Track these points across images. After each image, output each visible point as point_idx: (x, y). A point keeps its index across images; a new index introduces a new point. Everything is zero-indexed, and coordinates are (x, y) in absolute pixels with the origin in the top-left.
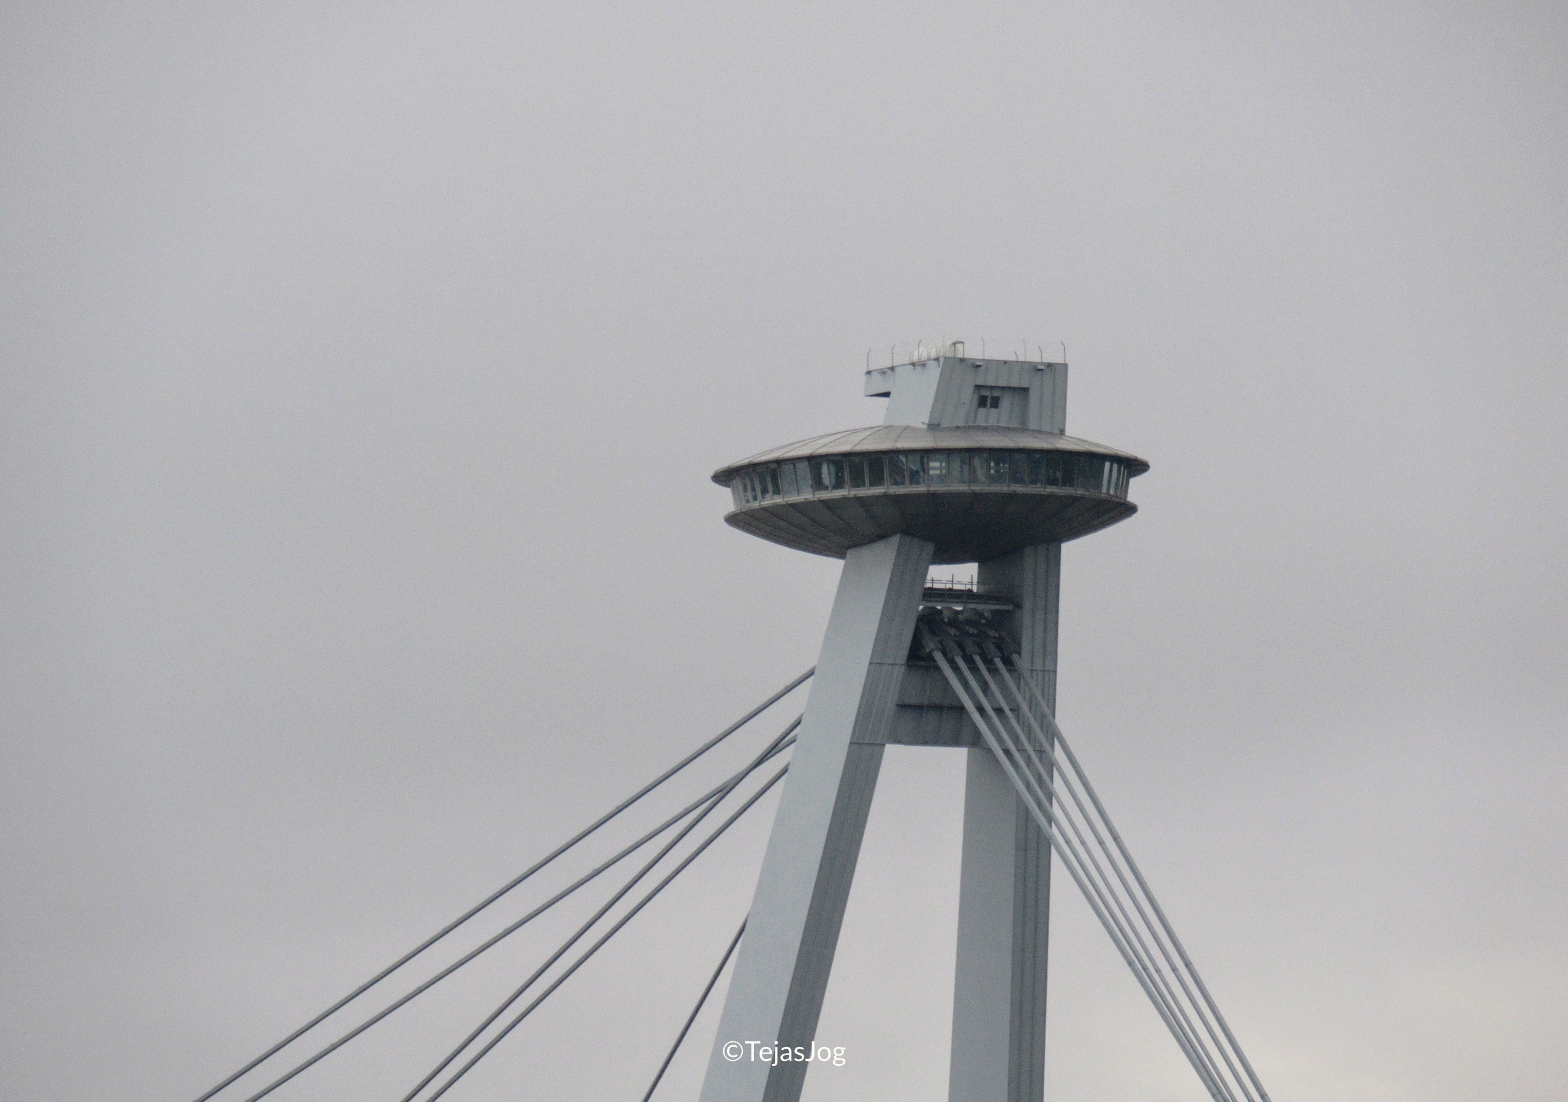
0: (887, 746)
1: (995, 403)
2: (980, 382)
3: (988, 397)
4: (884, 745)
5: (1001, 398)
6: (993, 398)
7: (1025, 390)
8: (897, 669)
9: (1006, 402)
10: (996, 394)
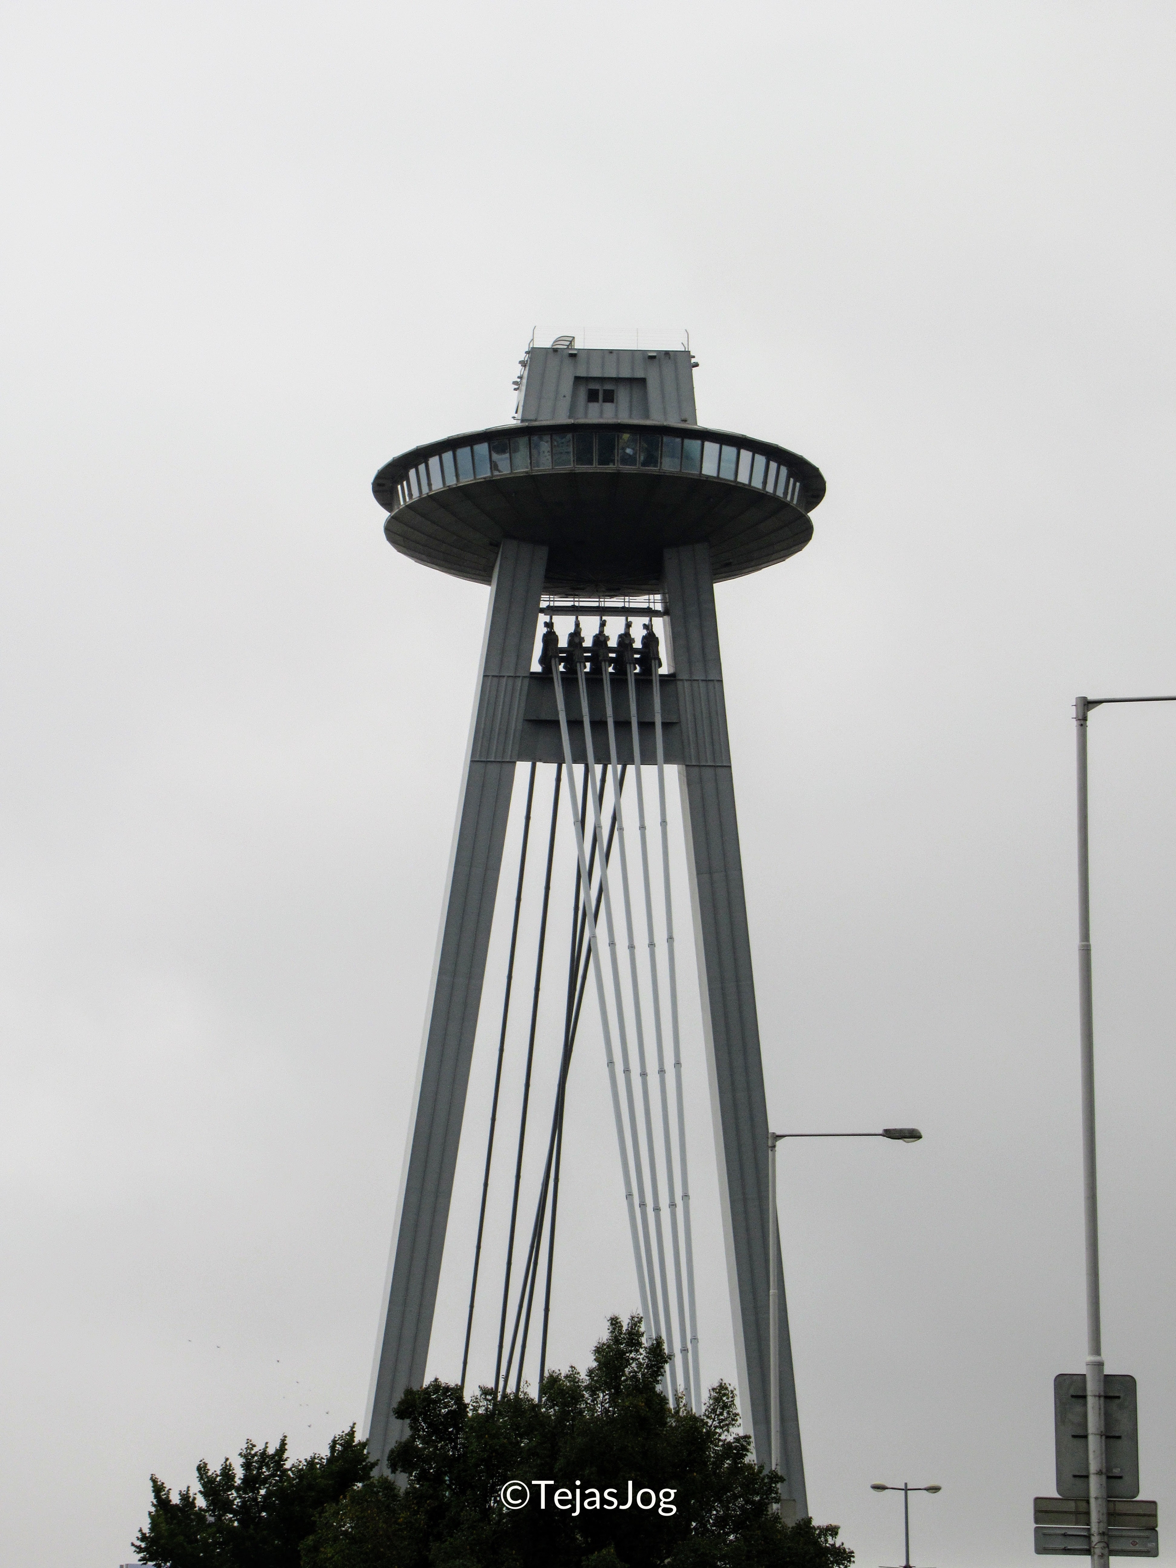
0: (518, 763)
1: (609, 397)
2: (582, 373)
3: (598, 390)
4: (515, 762)
5: (615, 391)
6: (605, 391)
7: (643, 381)
8: (519, 682)
9: (622, 395)
10: (608, 387)
